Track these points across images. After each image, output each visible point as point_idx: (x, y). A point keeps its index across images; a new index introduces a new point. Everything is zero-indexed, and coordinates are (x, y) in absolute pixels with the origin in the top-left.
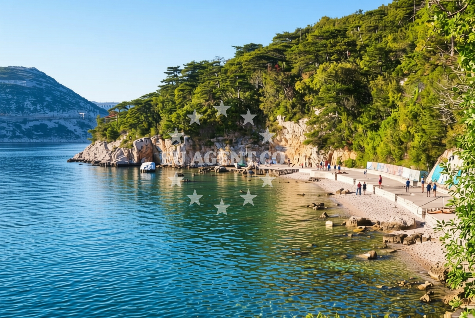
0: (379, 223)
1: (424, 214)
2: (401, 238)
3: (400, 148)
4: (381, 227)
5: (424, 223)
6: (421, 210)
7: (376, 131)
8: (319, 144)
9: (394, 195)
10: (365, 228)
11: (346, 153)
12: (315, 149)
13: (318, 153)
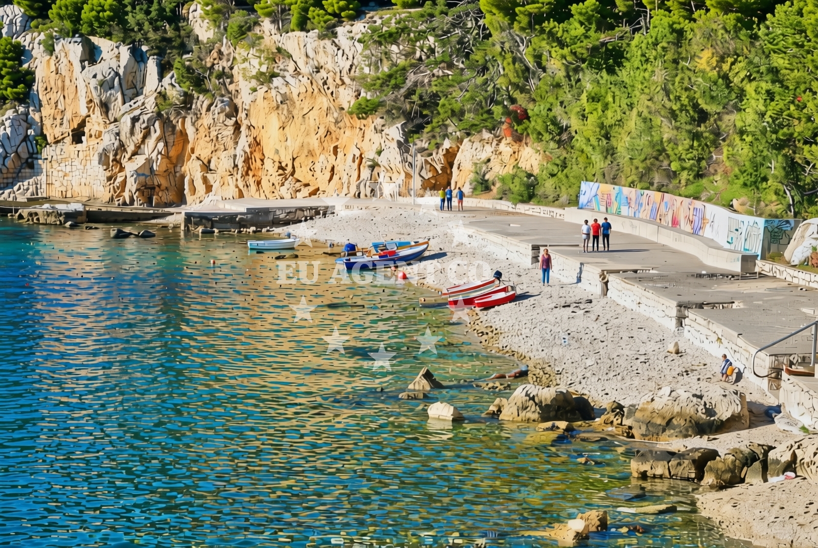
0: (618, 409)
1: (776, 375)
2: (694, 461)
3: (696, 136)
4: (627, 422)
5: (778, 409)
6: (765, 362)
7: (611, 71)
8: (408, 116)
9: (674, 304)
10: (569, 429)
11: (506, 148)
12: (395, 132)
13: (403, 146)
